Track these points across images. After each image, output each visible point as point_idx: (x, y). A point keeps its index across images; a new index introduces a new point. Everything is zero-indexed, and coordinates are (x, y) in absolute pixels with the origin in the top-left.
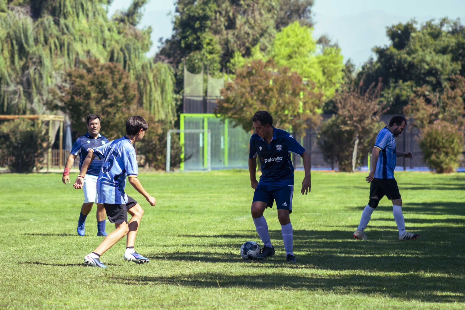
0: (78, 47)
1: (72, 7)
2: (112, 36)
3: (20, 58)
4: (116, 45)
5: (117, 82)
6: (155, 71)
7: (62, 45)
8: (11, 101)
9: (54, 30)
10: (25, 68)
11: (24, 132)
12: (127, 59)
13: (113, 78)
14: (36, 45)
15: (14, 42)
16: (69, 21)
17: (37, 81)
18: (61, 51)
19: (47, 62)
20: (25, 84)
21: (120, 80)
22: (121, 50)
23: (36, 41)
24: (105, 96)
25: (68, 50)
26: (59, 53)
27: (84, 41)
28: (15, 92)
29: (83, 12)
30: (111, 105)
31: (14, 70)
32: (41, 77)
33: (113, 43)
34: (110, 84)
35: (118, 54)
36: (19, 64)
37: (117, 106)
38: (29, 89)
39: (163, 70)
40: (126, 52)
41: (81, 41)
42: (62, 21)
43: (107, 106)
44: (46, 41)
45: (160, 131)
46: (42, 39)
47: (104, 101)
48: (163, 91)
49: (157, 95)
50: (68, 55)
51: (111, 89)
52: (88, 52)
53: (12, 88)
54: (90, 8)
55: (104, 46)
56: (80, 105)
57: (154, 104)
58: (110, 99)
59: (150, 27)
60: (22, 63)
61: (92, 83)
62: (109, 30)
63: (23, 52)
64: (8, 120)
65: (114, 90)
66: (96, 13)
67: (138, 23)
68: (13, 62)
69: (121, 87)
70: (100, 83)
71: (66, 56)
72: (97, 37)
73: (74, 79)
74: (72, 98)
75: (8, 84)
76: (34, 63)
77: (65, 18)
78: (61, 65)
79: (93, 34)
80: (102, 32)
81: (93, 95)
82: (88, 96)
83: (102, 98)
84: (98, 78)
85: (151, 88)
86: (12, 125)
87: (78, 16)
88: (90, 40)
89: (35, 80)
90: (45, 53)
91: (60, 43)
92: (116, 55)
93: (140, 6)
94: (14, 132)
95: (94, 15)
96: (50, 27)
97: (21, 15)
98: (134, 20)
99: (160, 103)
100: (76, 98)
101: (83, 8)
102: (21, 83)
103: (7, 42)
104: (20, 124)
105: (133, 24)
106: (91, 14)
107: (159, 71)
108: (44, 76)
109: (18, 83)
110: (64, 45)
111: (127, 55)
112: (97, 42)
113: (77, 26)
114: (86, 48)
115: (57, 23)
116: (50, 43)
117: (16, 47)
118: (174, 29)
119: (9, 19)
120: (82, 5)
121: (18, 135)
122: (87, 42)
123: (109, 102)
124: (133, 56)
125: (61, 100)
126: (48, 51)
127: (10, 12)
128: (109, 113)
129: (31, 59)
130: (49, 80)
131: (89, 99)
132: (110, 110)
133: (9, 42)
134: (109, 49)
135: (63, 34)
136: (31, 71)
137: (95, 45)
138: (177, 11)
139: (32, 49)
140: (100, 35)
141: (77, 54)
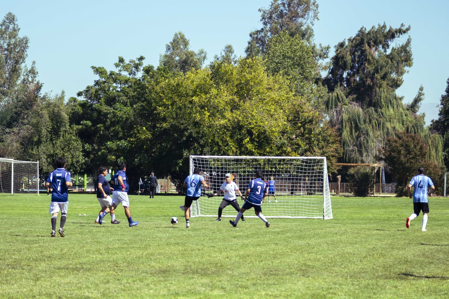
0: (388, 125)
1: (385, 102)
2: (407, 119)
3: (356, 131)
4: (410, 124)
5: (416, 145)
6: (432, 139)
7: (379, 124)
8: (350, 156)
9: (375, 116)
10: (358, 137)
11: (362, 173)
12: (416, 132)
13: (414, 142)
14: (365, 124)
15: (352, 122)
16: (383, 110)
17: (365, 144)
18: (379, 127)
19: (371, 134)
20: (359, 146)
21: (418, 144)
22: (413, 126)
23: (365, 121)
24: (409, 153)
25: (383, 126)
26: (377, 128)
27: (392, 122)
28: (353, 151)
29: (391, 105)
30: (413, 158)
31: (352, 138)
32: (367, 141)
33: (408, 122)
34: (413, 146)
35: (411, 129)
36: (355, 134)
37: (417, 159)
38: (361, 149)
39: (437, 138)
40: (416, 128)
41: (390, 121)
42: (379, 110)
43: (410, 159)
44: (370, 121)
45: (440, 173)
46: (368, 120)
47: (408, 155)
48: (436, 150)
49: (433, 153)
50: (383, 129)
51: (413, 149)
52: (394, 128)
53: (351, 148)
54: (395, 103)
55: (403, 124)
56: (395, 158)
57: (432, 157)
58: (412, 155)
59: (424, 114)
60: (357, 134)
61: (402, 145)
62: (406, 115)
63: (357, 128)
64: (353, 166)
65: (415, 149)
66: (399, 106)
67: (417, 111)
68: (351, 133)
69: (418, 147)
70: (406, 145)
71: (382, 130)
72: (399, 119)
73: (391, 143)
74: (391, 154)
75: (349, 146)
76: (364, 134)
77: (381, 108)
78: (378, 135)
79: (397, 118)
80: (402, 116)
81: (402, 152)
82: (399, 152)
83: (407, 154)
84: (405, 143)
85: (430, 148)
86: (356, 169)
87: (388, 107)
88: (395, 121)
89: (364, 143)
90: (370, 128)
91: (378, 123)
92: (410, 130)
93: (419, 102)
94: (357, 173)
95: (397, 107)
96: (372, 113)
97: (356, 107)
98: (415, 110)
99: (435, 157)
100: (393, 154)
101: (391, 103)
102: (356, 145)
103: (348, 122)
104: (360, 168)
105: (414, 112)
106: (395, 106)
107: (434, 138)
108: (370, 141)
109: (354, 145)
110: (380, 124)
111: (416, 130)
112: (399, 122)
113: (388, 113)
114: (392, 125)
115: (376, 111)
116: (373, 123)
117: (353, 125)
118: (440, 115)
119: (349, 109)
120: (390, 101)
121: (359, 175)
122: (393, 122)
123: (411, 156)
124: (419, 130)
125: (384, 155)
126: (371, 127)
127: (350, 105)
128: (411, 163)
129: (362, 132)
130: (372, 144)
131: (400, 154)
132: (412, 161)
133: (350, 122)
134: (405, 126)
135: (380, 117)
136: (362, 139)
137: (398, 124)
138: (442, 104)
139: (362, 126)
140: (401, 117)
141: (388, 129)
